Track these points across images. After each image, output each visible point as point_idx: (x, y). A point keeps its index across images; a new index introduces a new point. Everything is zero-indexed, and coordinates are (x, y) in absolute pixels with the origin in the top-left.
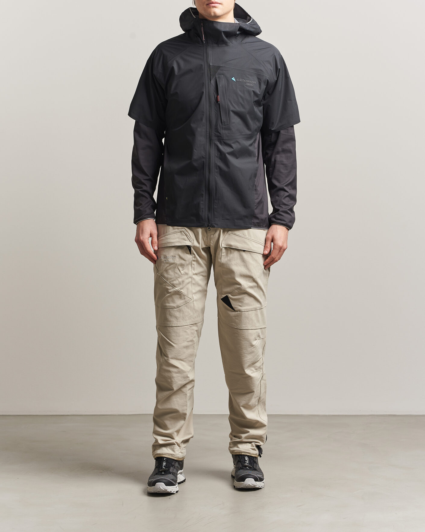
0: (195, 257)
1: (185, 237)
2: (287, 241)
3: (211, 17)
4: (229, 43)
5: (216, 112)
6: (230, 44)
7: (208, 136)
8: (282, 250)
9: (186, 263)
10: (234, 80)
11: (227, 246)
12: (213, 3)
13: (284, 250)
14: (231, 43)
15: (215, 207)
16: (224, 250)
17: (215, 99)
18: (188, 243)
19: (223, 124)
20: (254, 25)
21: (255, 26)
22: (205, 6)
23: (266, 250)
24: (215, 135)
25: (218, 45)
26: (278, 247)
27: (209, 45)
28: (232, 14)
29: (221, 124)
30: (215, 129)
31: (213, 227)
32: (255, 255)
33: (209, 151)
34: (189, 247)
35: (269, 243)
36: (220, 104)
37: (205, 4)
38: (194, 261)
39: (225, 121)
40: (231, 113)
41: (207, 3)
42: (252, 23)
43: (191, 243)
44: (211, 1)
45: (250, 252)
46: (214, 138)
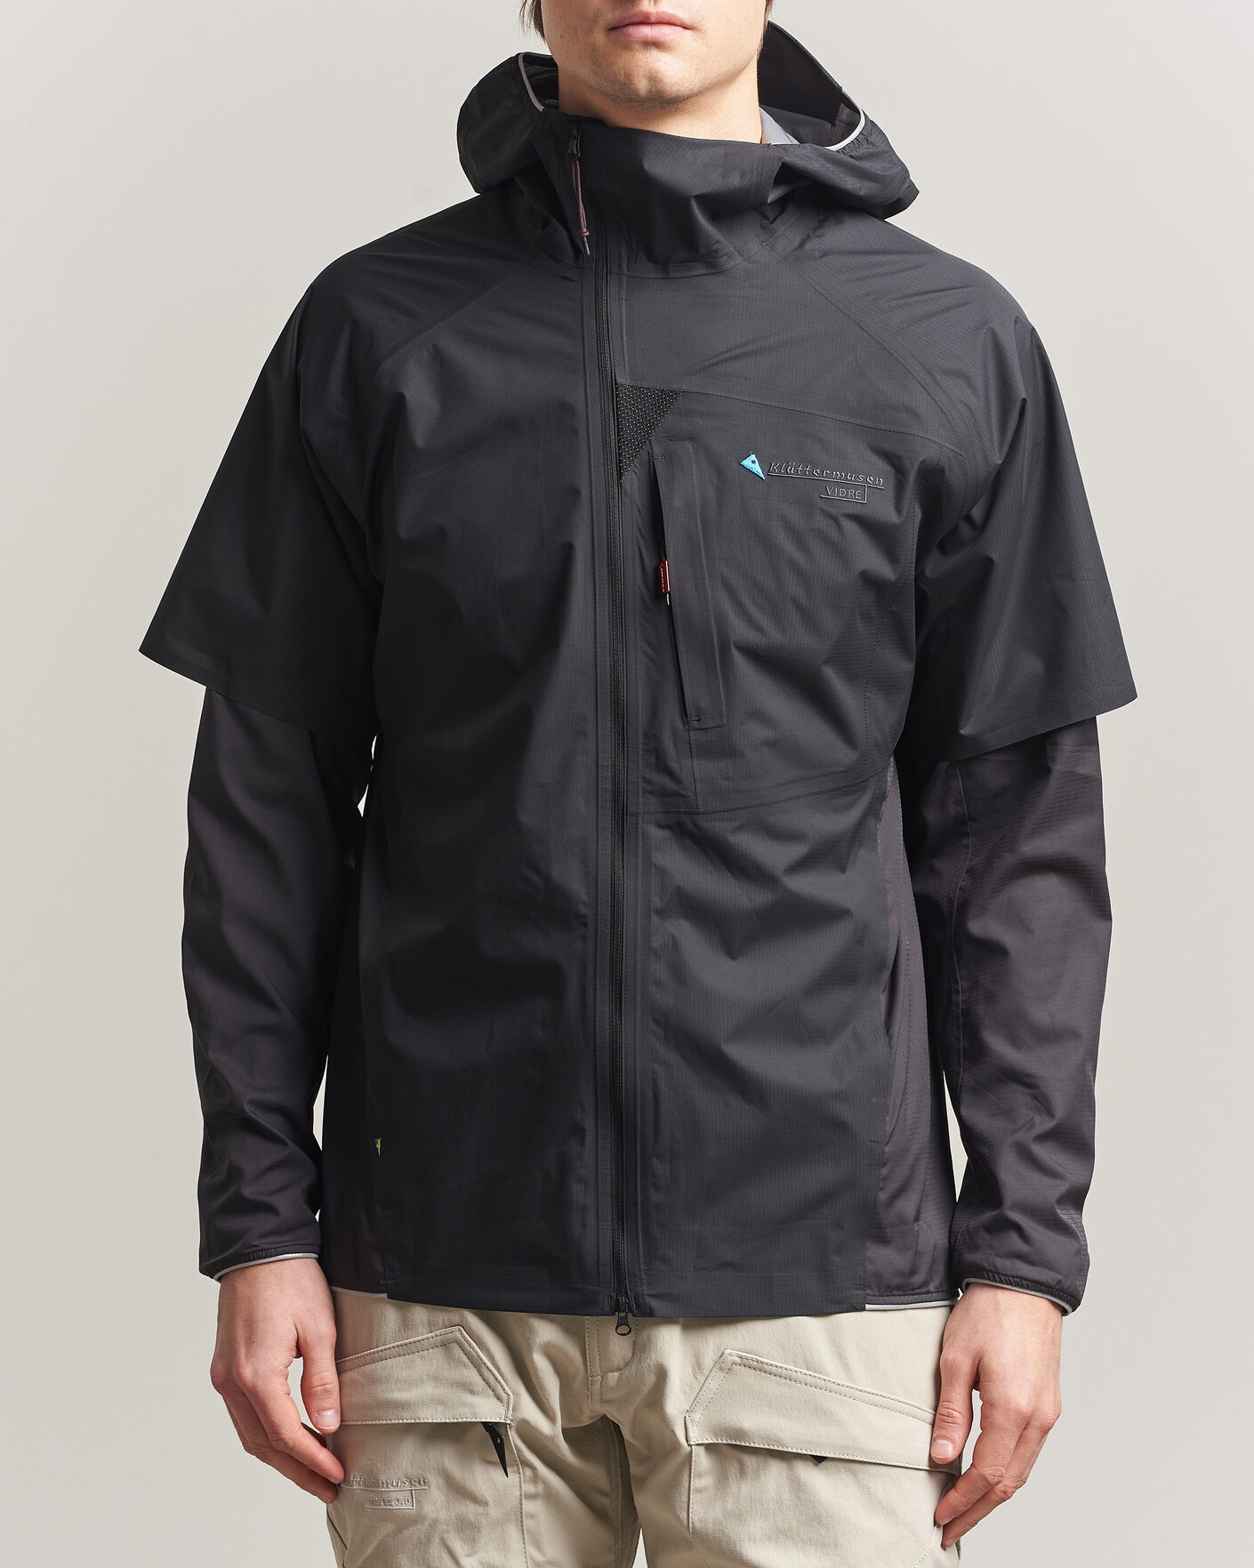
0: (536, 1478)
1: (472, 1375)
2: (1056, 1376)
3: (631, 100)
4: (730, 255)
5: (650, 651)
6: (736, 263)
7: (609, 796)
8: (1033, 1433)
9: (487, 1515)
10: (757, 469)
11: (716, 1435)
12: (646, 21)
13: (1045, 1431)
14: (739, 259)
15: (655, 1196)
16: (702, 1460)
17: (645, 581)
18: (487, 1410)
19: (695, 724)
20: (870, 156)
21: (873, 166)
22: (600, 37)
23: (945, 1437)
24: (649, 787)
25: (665, 270)
26: (1012, 1417)
27: (614, 270)
28: (748, 85)
29: (680, 725)
30: (647, 751)
31: (643, 1315)
32: (878, 1481)
33: (613, 880)
34: (494, 1432)
35: (956, 1395)
36: (677, 611)
37: (602, 23)
38: (530, 1497)
39: (702, 705)
40: (738, 659)
41: (610, 16)
42: (862, 150)
43: (502, 1410)
44: (636, 10)
45: (854, 1465)
46: (644, 805)
